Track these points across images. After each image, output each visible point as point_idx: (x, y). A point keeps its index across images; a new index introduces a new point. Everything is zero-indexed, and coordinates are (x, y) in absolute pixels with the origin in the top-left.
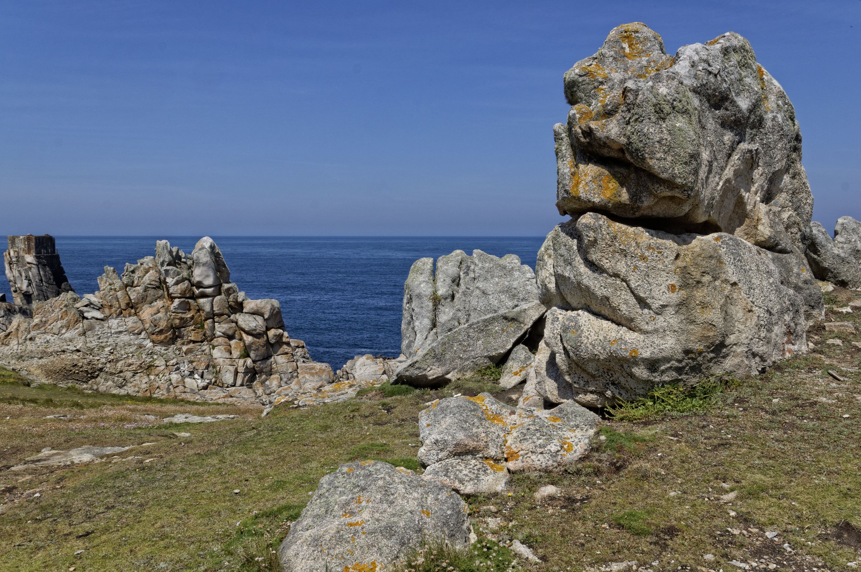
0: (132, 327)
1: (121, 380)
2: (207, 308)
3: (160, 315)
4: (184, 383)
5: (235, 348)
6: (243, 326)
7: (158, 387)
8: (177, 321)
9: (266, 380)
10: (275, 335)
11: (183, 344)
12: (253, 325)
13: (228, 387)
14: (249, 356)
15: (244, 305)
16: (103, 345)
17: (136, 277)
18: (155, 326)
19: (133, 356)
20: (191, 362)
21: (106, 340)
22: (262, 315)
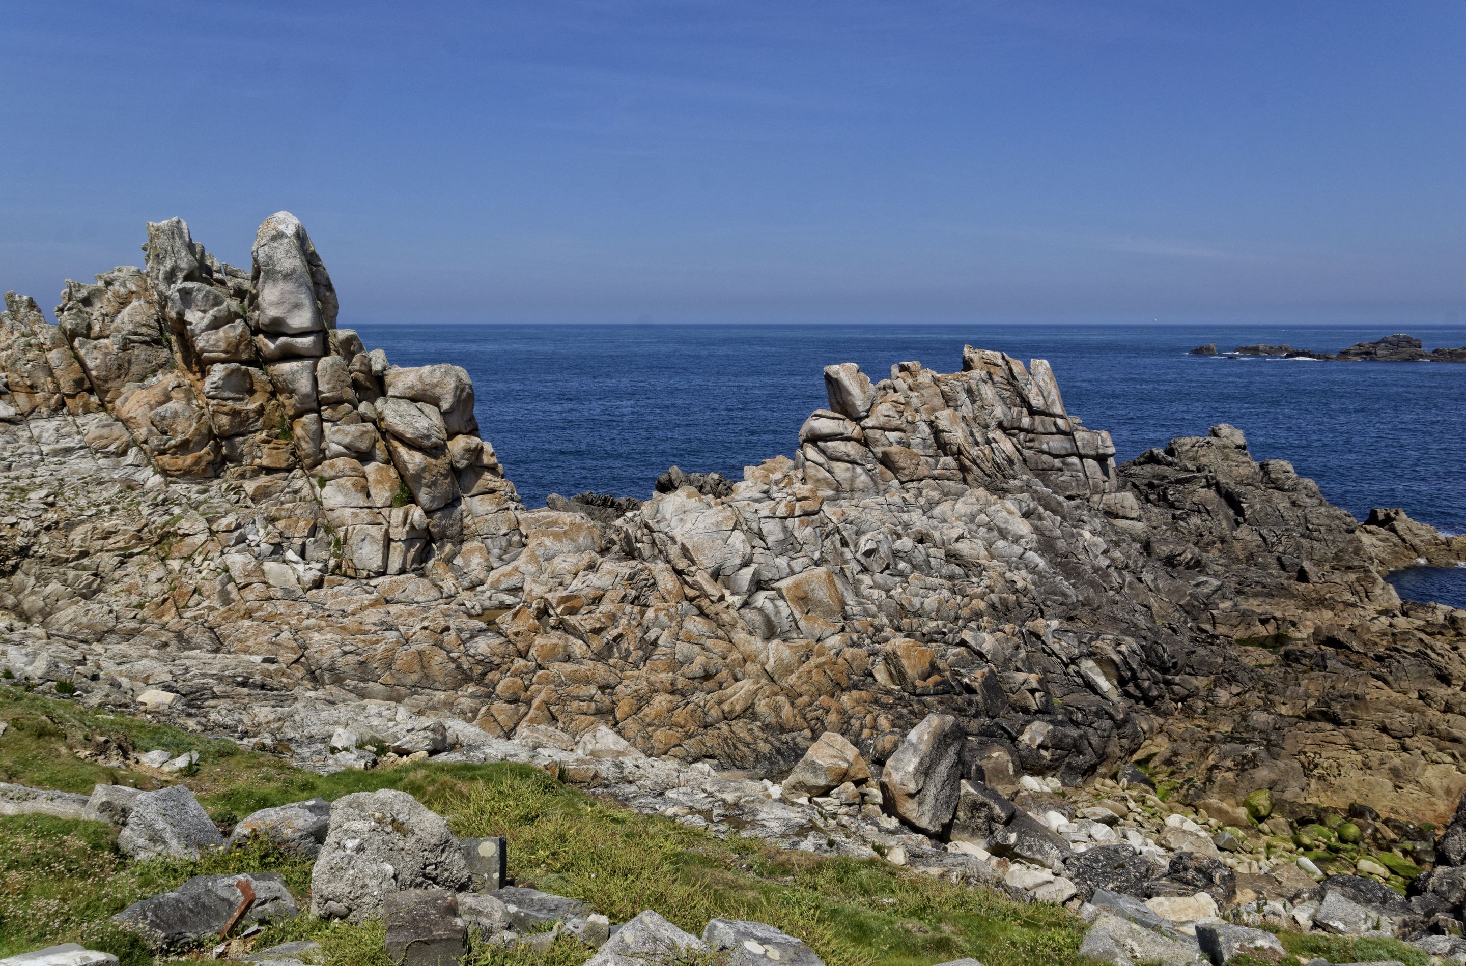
0: (101, 437)
1: (86, 575)
2: (304, 385)
3: (172, 405)
4: (263, 572)
5: (378, 482)
6: (400, 428)
7: (195, 591)
8: (224, 420)
9: (454, 555)
10: (468, 450)
11: (242, 476)
12: (422, 424)
13: (368, 577)
14: (412, 499)
15: (388, 380)
16: (22, 483)
17: (96, 314)
18: (164, 433)
19: (113, 510)
20: (272, 520)
21: (28, 471)
22: (435, 402)
